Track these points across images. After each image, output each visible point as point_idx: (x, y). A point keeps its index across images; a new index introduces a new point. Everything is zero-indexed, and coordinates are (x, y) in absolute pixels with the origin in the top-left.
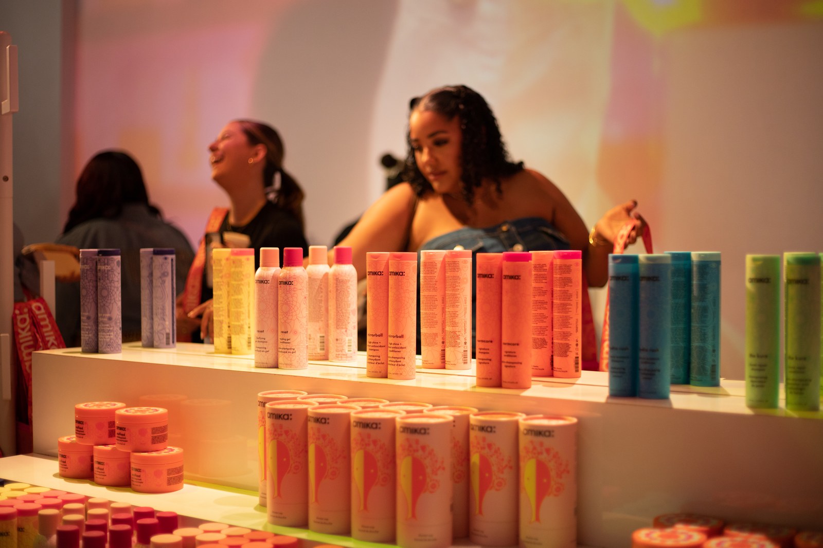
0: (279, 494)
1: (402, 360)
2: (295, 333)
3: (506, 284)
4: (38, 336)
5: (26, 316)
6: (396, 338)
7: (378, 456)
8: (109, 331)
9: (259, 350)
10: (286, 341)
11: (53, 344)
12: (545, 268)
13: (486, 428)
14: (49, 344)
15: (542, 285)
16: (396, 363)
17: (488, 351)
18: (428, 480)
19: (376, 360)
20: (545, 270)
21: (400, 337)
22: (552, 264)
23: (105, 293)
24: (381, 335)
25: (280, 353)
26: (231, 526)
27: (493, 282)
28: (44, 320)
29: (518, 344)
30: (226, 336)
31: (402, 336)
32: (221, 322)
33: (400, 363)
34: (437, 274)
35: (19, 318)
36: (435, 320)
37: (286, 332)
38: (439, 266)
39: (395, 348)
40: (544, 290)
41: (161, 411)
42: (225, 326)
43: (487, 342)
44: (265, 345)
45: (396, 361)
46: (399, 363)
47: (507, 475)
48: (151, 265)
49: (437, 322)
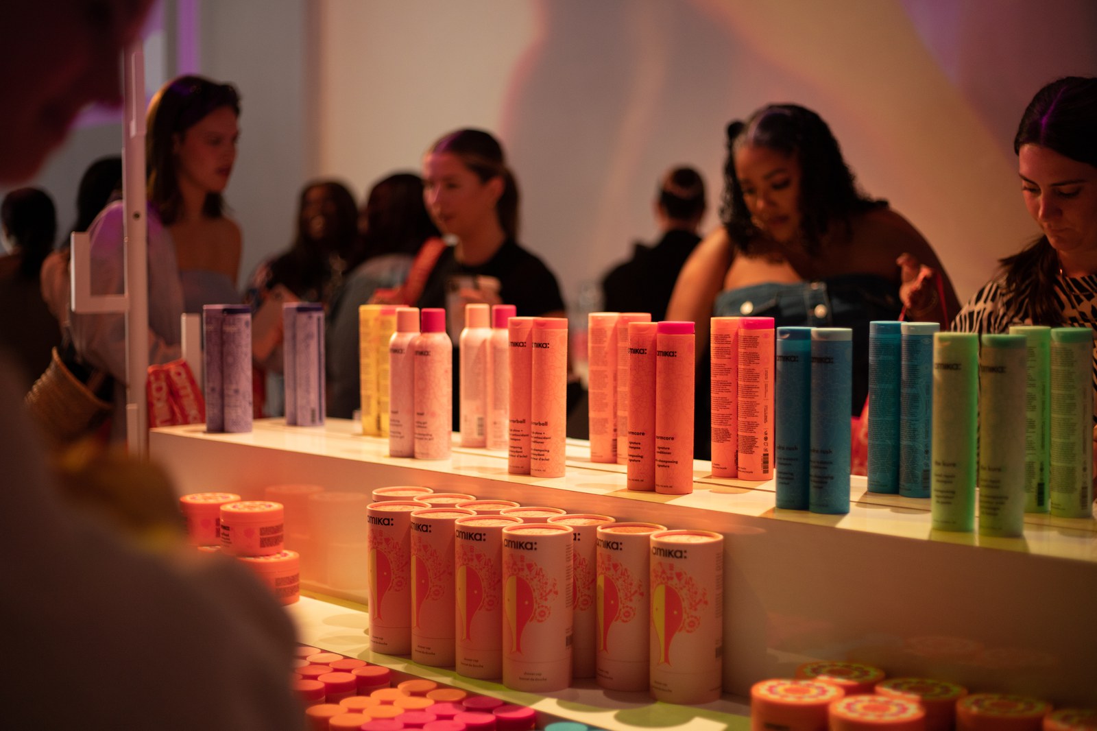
0: (379, 615)
1: (545, 453)
2: (433, 415)
3: (660, 361)
4: (177, 410)
5: (164, 385)
6: (538, 426)
7: (483, 574)
8: (236, 406)
9: (395, 435)
10: (422, 425)
11: (195, 418)
12: (728, 339)
13: (613, 544)
14: (190, 418)
15: (725, 361)
16: (538, 457)
17: (638, 446)
18: (536, 606)
19: (517, 452)
20: (728, 343)
21: (543, 424)
22: (737, 334)
23: (230, 360)
24: (524, 421)
25: (416, 441)
26: (323, 651)
27: (645, 358)
28: (185, 388)
29: (673, 439)
30: (374, 414)
31: (546, 424)
32: (369, 397)
33: (544, 457)
34: (607, 344)
35: (154, 386)
36: (604, 401)
37: (422, 414)
38: (609, 333)
39: (537, 438)
40: (726, 367)
41: (276, 506)
42: (374, 403)
43: (638, 434)
44: (399, 429)
45: (539, 455)
46: (542, 457)
47: (636, 603)
48: (294, 325)
49: (606, 405)
